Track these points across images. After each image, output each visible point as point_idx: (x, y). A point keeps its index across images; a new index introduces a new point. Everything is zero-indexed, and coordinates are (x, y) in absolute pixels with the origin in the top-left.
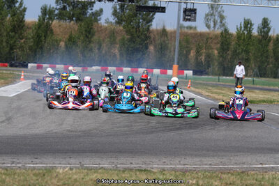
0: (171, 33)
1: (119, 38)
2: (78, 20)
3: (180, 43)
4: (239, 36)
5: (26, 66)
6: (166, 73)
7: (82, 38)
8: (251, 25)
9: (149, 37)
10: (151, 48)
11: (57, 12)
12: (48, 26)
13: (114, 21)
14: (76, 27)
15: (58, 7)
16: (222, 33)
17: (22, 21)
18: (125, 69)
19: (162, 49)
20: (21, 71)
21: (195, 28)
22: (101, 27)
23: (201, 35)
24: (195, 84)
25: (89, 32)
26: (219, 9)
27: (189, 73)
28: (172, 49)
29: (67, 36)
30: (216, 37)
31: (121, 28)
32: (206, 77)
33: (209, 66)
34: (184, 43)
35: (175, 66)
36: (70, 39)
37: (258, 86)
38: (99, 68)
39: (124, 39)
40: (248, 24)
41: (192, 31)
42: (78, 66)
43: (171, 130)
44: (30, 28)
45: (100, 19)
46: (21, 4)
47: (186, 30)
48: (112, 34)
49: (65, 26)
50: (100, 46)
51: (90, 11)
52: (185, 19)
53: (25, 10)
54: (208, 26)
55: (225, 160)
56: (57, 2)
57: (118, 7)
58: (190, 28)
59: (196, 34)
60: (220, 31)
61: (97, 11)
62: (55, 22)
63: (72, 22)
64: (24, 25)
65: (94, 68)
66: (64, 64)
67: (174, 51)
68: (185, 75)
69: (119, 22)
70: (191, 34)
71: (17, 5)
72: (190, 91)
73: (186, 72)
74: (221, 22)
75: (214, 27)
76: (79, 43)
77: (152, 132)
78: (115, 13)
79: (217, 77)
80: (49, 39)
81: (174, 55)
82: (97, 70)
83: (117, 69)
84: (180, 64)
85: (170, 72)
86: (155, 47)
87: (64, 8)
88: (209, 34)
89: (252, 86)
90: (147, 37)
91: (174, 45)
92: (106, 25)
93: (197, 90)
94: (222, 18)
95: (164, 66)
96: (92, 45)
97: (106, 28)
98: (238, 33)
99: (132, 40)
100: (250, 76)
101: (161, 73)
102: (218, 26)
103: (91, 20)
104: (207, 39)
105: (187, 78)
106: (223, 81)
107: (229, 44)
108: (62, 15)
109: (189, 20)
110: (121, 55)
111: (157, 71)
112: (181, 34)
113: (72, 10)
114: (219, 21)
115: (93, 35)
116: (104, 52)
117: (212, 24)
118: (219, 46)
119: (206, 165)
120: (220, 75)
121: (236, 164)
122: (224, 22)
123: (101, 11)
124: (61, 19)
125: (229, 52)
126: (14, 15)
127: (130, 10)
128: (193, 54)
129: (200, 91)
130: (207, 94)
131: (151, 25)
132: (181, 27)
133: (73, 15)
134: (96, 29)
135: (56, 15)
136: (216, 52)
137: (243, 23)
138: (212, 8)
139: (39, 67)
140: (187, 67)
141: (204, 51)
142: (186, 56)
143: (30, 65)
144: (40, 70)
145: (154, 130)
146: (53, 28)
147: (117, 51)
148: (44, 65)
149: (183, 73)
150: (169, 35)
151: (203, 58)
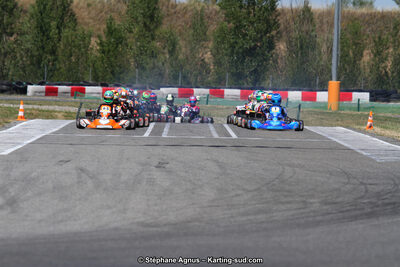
0: (322, 15)
1: (213, 28)
5: (24, 91)
6: (314, 99)
7: (136, 30)
9: (276, 24)
10: (281, 47)
14: (124, 8)
18: (228, 92)
19: (304, 47)
21: (371, 3)
22: (174, 6)
23: (384, 17)
25: (152, 17)
27: (365, 97)
28: (324, 48)
29: (104, 27)
31: (217, 8)
34: (348, 36)
35: (334, 84)
36: (111, 31)
38: (176, 90)
39: (222, 30)
43: (355, 218)
44: (25, 12)
48: (199, 20)
50: (174, 45)
58: (361, 3)
59: (373, 16)
65: (164, 90)
66: (102, 85)
67: (331, 52)
68: (354, 101)
70: (362, 15)
72: (373, 135)
73: (356, 95)
76: (131, 39)
77: (318, 224)
80: (66, 32)
81: (330, 60)
83: (211, 92)
84: (342, 78)
85: (322, 96)
86: (289, 43)
91: (329, 40)
93: (388, 132)
95: (311, 83)
96: (157, 44)
101: (304, 98)
104: (396, 26)
105: (359, 107)
110: (218, 63)
111: (295, 96)
115: (159, 24)
116: (181, 57)
129: (394, 134)
134: (163, 10)
139: (51, 92)
140: (355, 84)
141: (391, 50)
142: (354, 63)
143: (31, 88)
144: (54, 98)
145: (319, 218)
146: (76, 10)
147: (208, 56)
148: (62, 88)
149: (350, 99)
150: (317, 21)
151: (389, 65)
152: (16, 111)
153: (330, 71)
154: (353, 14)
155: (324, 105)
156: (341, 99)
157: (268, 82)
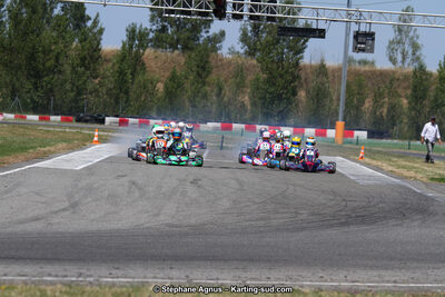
0: (334, 70)
1: (250, 78)
2: (185, 48)
3: (348, 86)
4: (442, 77)
5: (103, 122)
6: (325, 135)
7: (191, 78)
9: (298, 77)
10: (302, 94)
11: (151, 35)
12: (138, 58)
13: (242, 51)
14: (182, 60)
15: (154, 28)
16: (415, 72)
17: (97, 49)
19: (319, 96)
20: (93, 130)
21: (373, 63)
22: (221, 60)
23: (382, 74)
24: (370, 153)
25: (204, 68)
26: (411, 34)
27: (362, 135)
28: (334, 98)
29: (167, 74)
30: (406, 77)
31: (255, 62)
32: (389, 141)
33: (394, 124)
34: (354, 87)
35: (340, 124)
36: (173, 78)
38: (219, 125)
39: (257, 79)
41: (367, 68)
43: (332, 226)
44: (107, 61)
45: (220, 48)
46: (96, 22)
47: (357, 67)
48: (240, 72)
49: (164, 58)
50: (221, 89)
51: (204, 35)
52: (357, 49)
53: (101, 31)
54: (393, 60)
55: (418, 274)
56: (152, 20)
57: (250, 28)
58: (365, 62)
59: (374, 72)
60: (411, 68)
61: (216, 35)
62: (149, 52)
63: (176, 52)
64: (100, 57)
65: (210, 124)
66: (163, 119)
67: (339, 100)
68: (355, 138)
69: (251, 53)
70: (366, 72)
71: (89, 24)
72: (362, 164)
73: (357, 133)
74: (414, 54)
75: (403, 62)
76: (187, 85)
77: (303, 229)
78: (244, 39)
79: (407, 142)
80: (140, 78)
81: (338, 105)
82: (215, 128)
83: (246, 128)
84: (348, 120)
85: (331, 133)
86: (308, 93)
87: (164, 29)
88: (394, 72)
90: (296, 78)
91: (339, 90)
92: (230, 56)
93: (374, 163)
94: (416, 47)
95: (321, 120)
96: (207, 88)
97: (230, 63)
98: (440, 72)
99: (271, 81)
101: (317, 134)
102: (408, 60)
103: (206, 50)
104: (391, 81)
105: (358, 142)
106: (416, 148)
107: (426, 90)
108: (160, 41)
109: (363, 50)
110: (254, 104)
111: (310, 131)
112: (350, 73)
113: (175, 33)
114: (410, 52)
115: (209, 73)
116: (226, 99)
117: (399, 58)
118: (409, 92)
119: (388, 282)
120: (411, 139)
121: (436, 281)
122: (418, 53)
123: (223, 34)
124: (159, 47)
125: (426, 102)
126: (84, 40)
127: (269, 33)
129: (379, 163)
130: (390, 168)
131: (302, 58)
132: (349, 61)
133: (178, 41)
134: (213, 63)
135: (151, 40)
136: (405, 101)
138: (400, 30)
139: (123, 123)
140: (358, 125)
141: (386, 99)
142: (358, 108)
143: (107, 119)
144: (125, 128)
145: (305, 225)
146: (146, 61)
147: (246, 99)
148: (131, 120)
149: (352, 135)
150: (330, 75)
151: (385, 110)
152: (92, 137)
153: (338, 114)
154: (359, 71)
155: (333, 140)
156: (345, 136)
157: (292, 121)
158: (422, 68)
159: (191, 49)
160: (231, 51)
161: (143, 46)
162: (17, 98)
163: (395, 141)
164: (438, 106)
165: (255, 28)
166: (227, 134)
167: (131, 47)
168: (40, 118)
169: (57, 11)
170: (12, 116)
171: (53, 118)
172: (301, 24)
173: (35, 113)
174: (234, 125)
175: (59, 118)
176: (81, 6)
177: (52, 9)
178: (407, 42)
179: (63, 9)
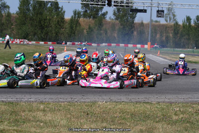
0: (146, 24)
1: (117, 28)
2: (94, 18)
4: (184, 26)
6: (144, 47)
7: (96, 28)
8: (190, 19)
9: (134, 27)
10: (135, 33)
11: (82, 13)
12: (77, 21)
13: (114, 18)
14: (93, 22)
15: (83, 11)
16: (174, 25)
17: (63, 18)
19: (141, 33)
21: (159, 22)
22: (107, 21)
23: (163, 25)
25: (101, 24)
26: (173, 11)
28: (147, 33)
29: (88, 27)
30: (171, 26)
31: (118, 22)
32: (167, 49)
33: (167, 43)
34: (153, 30)
35: (149, 43)
36: (90, 28)
37: (196, 54)
38: (107, 44)
39: (119, 28)
40: (189, 19)
41: (158, 23)
42: (95, 43)
44: (67, 22)
45: (106, 17)
46: (62, 9)
47: (154, 23)
48: (113, 26)
49: (87, 21)
50: (107, 32)
51: (100, 13)
52: (158, 16)
53: (64, 12)
54: (167, 21)
56: (82, 7)
57: (116, 10)
58: (156, 21)
59: (160, 25)
60: (173, 23)
61: (104, 13)
62: (81, 19)
63: (91, 19)
64: (64, 21)
65: (104, 44)
69: (117, 19)
70: (157, 25)
71: (60, 10)
72: (160, 57)
75: (170, 21)
76: (95, 31)
78: (114, 14)
79: (172, 49)
80: (78, 28)
81: (148, 36)
82: (106, 46)
83: (116, 45)
84: (152, 42)
85: (146, 46)
86: (137, 32)
87: (86, 11)
88: (167, 25)
89: (192, 54)
92: (110, 20)
94: (174, 16)
95: (143, 43)
96: (102, 32)
97: (110, 22)
98: (183, 24)
100: (191, 48)
101: (141, 47)
102: (172, 21)
103: (101, 18)
104: (166, 27)
105: (156, 49)
106: (176, 51)
107: (179, 30)
108: (85, 15)
110: (118, 37)
111: (139, 46)
113: (90, 12)
114: (172, 18)
115: (102, 26)
116: (109, 35)
118: (172, 32)
120: (174, 48)
122: (175, 18)
123: (107, 12)
124: (85, 17)
125: (179, 35)
126: (58, 15)
127: (123, 12)
128: (158, 36)
129: (165, 57)
130: (170, 58)
131: (135, 20)
132: (151, 21)
133: (91, 15)
134: (104, 23)
135: (82, 15)
136: (171, 35)
137: (186, 19)
138: (169, 10)
139: (73, 44)
141: (165, 34)
142: (155, 37)
143: (68, 43)
144: (74, 46)
146: (80, 22)
147: (116, 35)
148: (76, 43)
150: (145, 26)
151: (164, 38)
152: (64, 49)
153: (148, 40)
155: (146, 49)
156: (151, 47)
157: (131, 42)
158: (177, 23)
159: (96, 18)
160: (110, 18)
161: (79, 17)
162: (36, 36)
163: (169, 49)
164: (183, 36)
165: (118, 10)
166: (110, 47)
167: (75, 17)
168: (45, 43)
169: (49, 5)
170: (34, 42)
171: (49, 43)
172: (134, 8)
173: (43, 41)
174: (112, 44)
175: (51, 43)
176: (57, 4)
177: (47, 5)
178: (171, 14)
179: (51, 5)
